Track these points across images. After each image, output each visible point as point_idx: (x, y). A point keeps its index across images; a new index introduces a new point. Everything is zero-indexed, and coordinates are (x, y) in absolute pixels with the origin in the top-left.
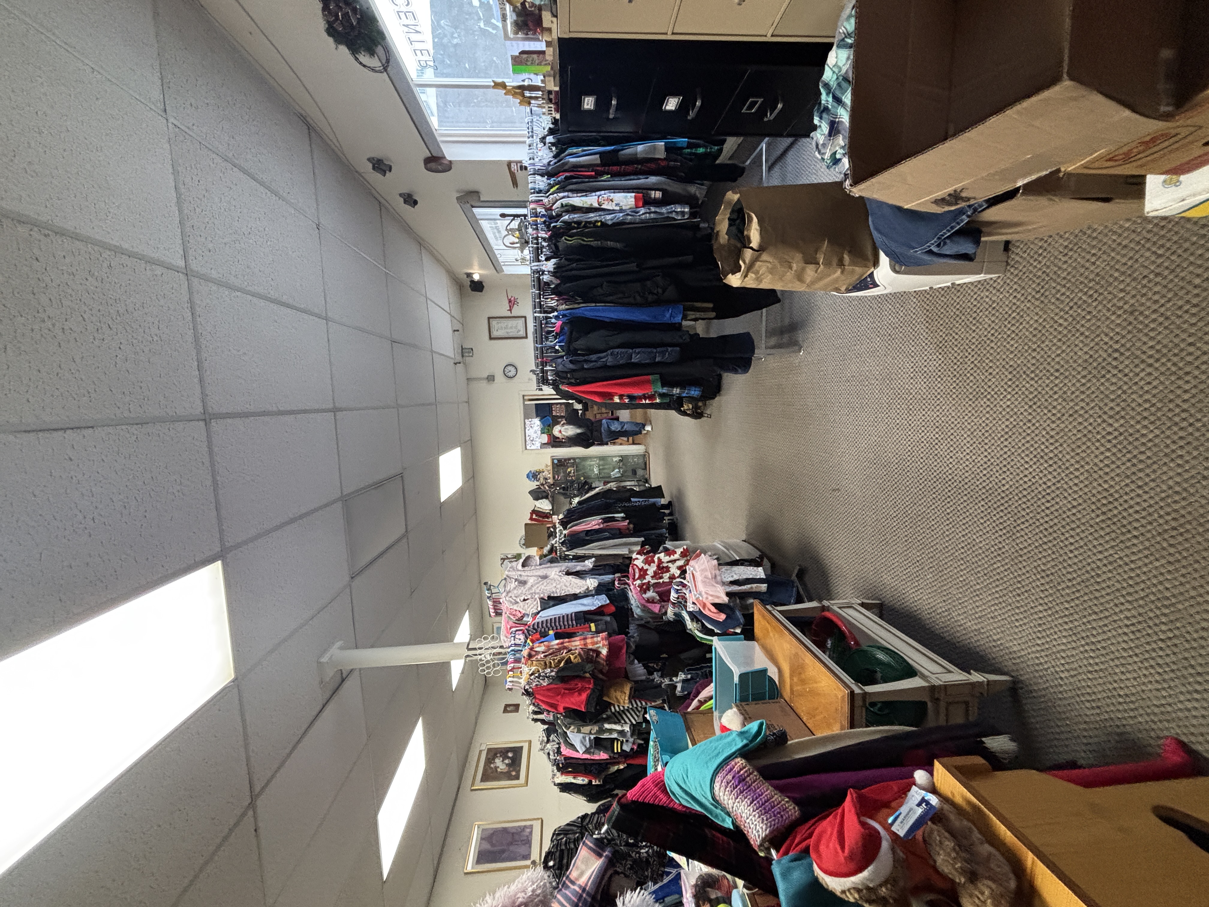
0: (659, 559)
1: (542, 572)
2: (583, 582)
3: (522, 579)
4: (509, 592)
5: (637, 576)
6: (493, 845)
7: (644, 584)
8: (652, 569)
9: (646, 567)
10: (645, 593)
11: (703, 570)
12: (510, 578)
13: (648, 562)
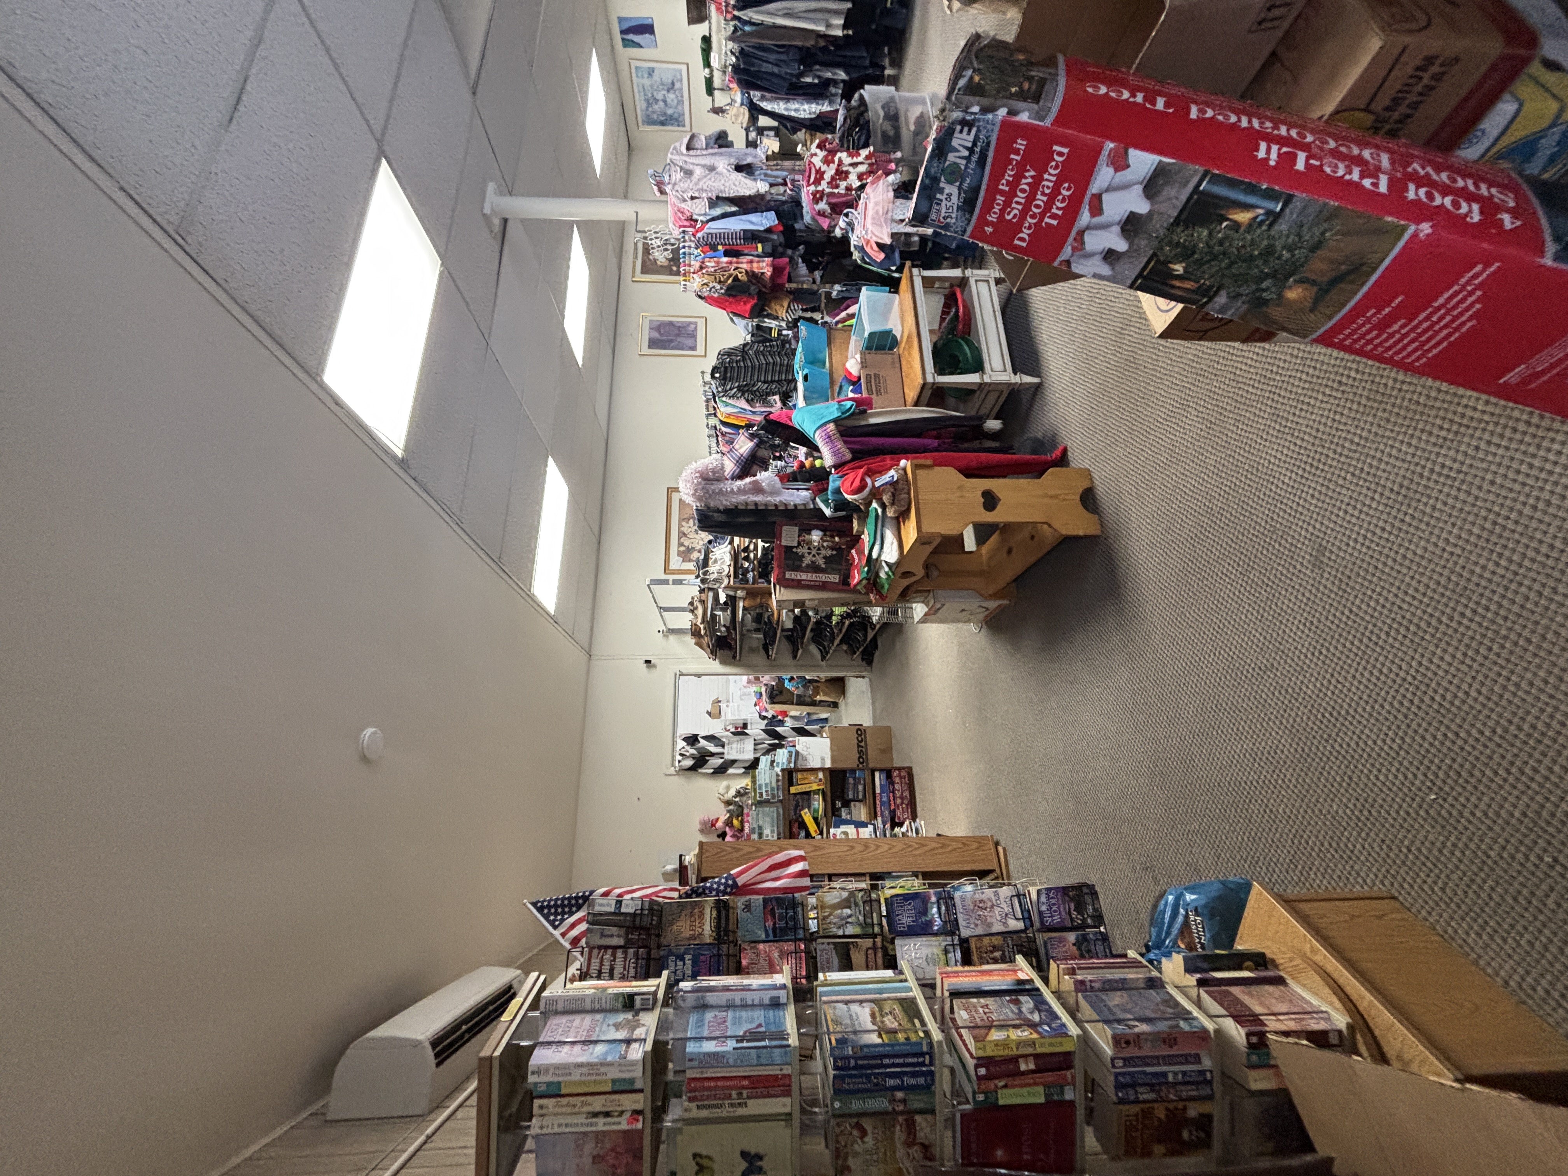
0: (840, 160)
1: (708, 161)
2: (754, 183)
3: (687, 167)
4: (675, 184)
5: (812, 180)
6: (661, 334)
7: (817, 192)
8: (830, 172)
9: (824, 168)
10: (817, 203)
11: (876, 204)
12: (675, 165)
13: (827, 161)
